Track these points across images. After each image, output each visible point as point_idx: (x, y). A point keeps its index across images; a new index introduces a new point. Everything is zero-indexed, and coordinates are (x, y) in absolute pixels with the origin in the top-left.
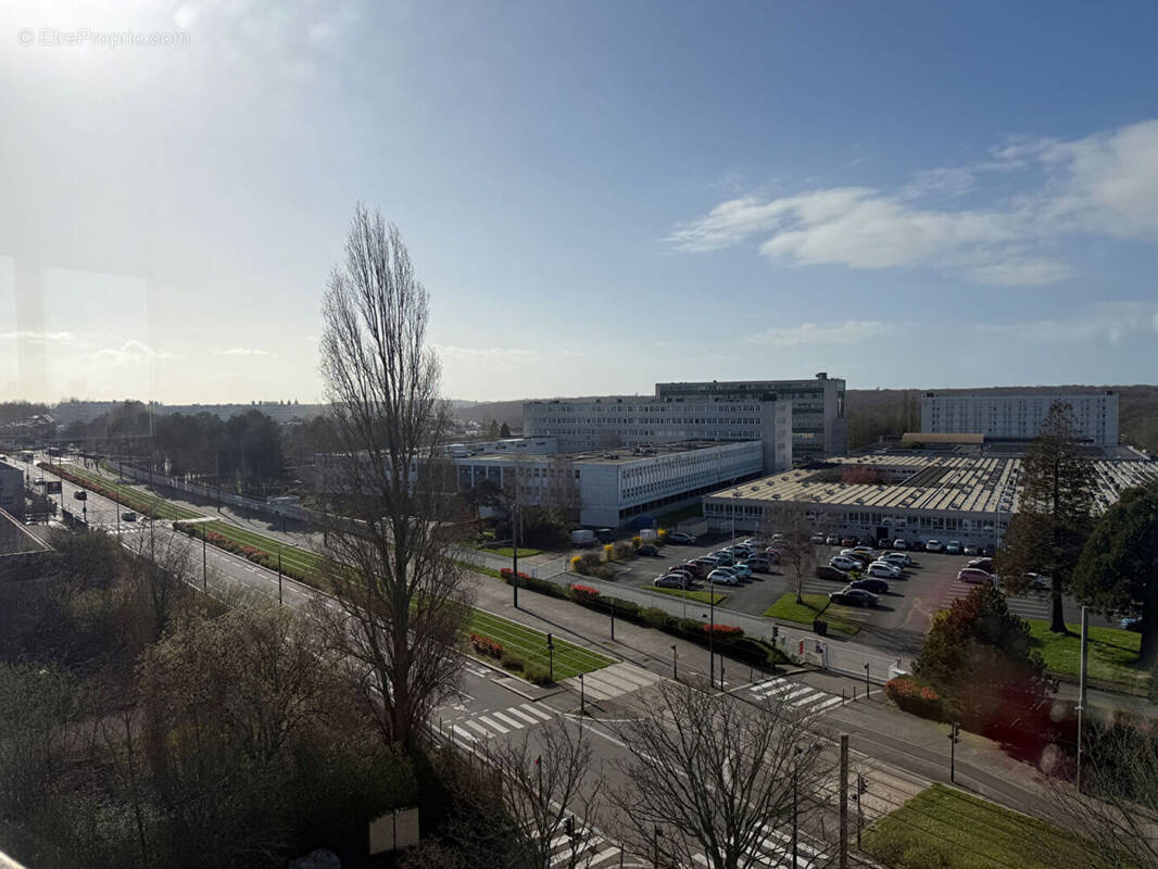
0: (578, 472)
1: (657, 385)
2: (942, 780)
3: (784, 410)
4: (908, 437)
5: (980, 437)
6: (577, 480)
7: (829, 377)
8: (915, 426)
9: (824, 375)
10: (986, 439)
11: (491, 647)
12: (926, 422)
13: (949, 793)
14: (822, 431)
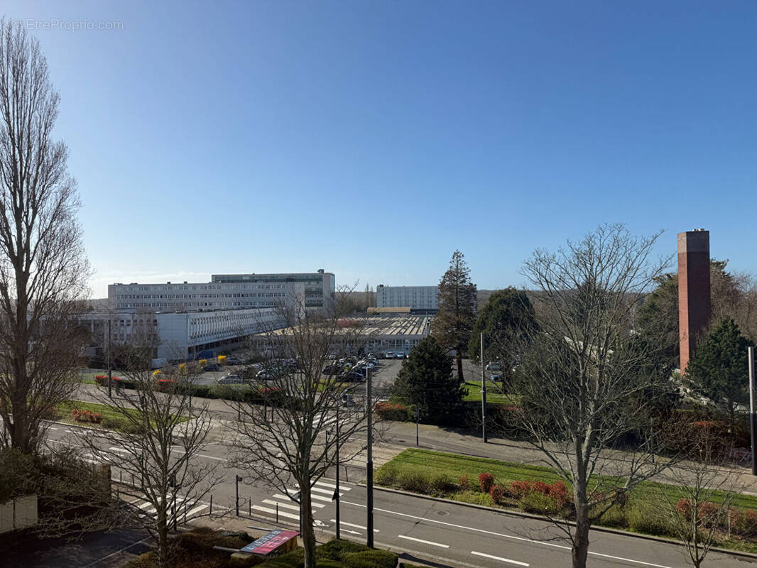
0: (156, 321)
1: (213, 276)
2: (412, 446)
3: (300, 288)
4: (370, 309)
5: (408, 309)
6: (156, 327)
7: (325, 272)
8: (374, 304)
9: (322, 271)
10: (412, 310)
11: (91, 417)
12: (379, 302)
13: (416, 451)
14: (321, 305)
